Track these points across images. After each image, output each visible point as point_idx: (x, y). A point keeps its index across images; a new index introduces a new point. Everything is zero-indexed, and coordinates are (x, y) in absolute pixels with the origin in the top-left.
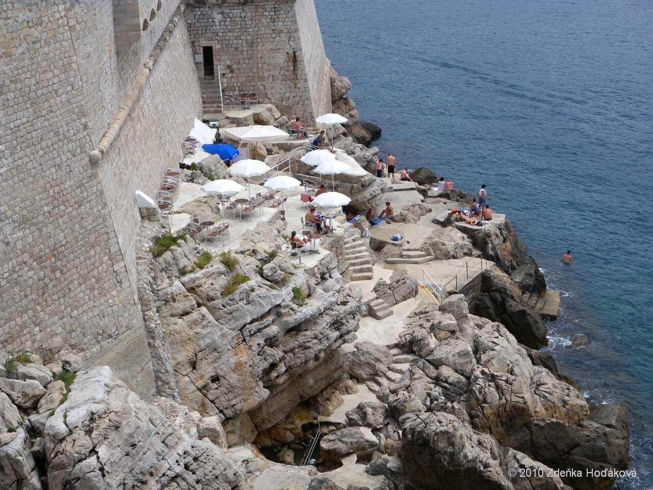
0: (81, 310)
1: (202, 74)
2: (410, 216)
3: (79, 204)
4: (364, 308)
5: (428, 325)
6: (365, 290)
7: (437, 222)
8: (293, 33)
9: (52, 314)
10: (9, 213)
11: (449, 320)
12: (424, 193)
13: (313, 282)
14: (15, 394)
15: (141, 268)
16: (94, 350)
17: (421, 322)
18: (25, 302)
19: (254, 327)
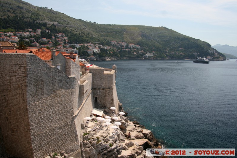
0: (69, 146)
1: (95, 102)
2: (133, 130)
4: (123, 148)
5: (135, 152)
6: (124, 144)
7: (138, 132)
8: (112, 95)
9: (63, 146)
10: (57, 126)
11: (139, 151)
12: (135, 126)
13: (113, 142)
15: (81, 138)
16: (71, 154)
17: (134, 151)
18: (58, 143)
19: (102, 151)
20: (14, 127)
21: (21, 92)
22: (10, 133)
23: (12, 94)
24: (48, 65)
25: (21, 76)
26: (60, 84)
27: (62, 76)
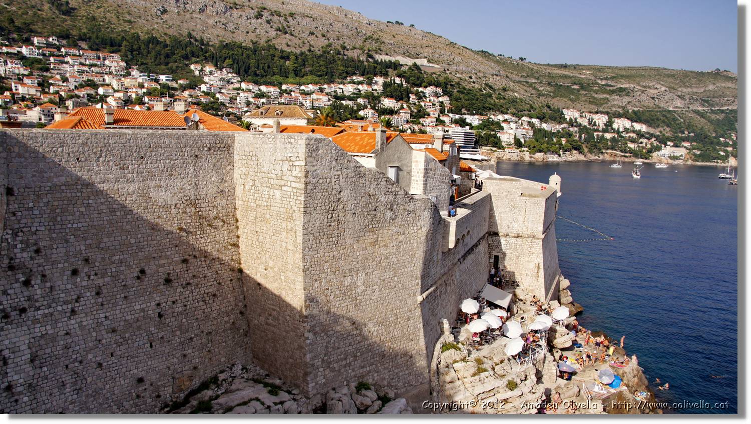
0: (399, 370)
3: (408, 319)
9: (384, 369)
14: (357, 403)
16: (402, 390)
18: (372, 361)
19: (483, 396)
20: (272, 307)
21: (290, 226)
22: (262, 319)
23: (272, 229)
24: (358, 165)
25: (293, 188)
26: (389, 214)
27: (395, 195)
